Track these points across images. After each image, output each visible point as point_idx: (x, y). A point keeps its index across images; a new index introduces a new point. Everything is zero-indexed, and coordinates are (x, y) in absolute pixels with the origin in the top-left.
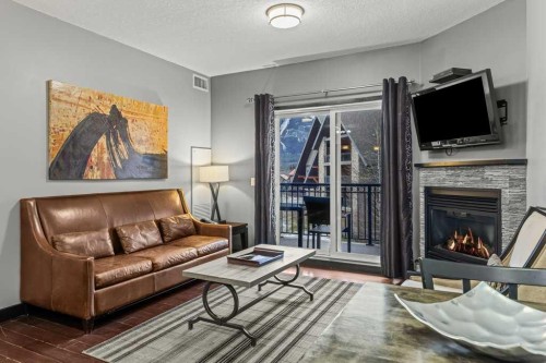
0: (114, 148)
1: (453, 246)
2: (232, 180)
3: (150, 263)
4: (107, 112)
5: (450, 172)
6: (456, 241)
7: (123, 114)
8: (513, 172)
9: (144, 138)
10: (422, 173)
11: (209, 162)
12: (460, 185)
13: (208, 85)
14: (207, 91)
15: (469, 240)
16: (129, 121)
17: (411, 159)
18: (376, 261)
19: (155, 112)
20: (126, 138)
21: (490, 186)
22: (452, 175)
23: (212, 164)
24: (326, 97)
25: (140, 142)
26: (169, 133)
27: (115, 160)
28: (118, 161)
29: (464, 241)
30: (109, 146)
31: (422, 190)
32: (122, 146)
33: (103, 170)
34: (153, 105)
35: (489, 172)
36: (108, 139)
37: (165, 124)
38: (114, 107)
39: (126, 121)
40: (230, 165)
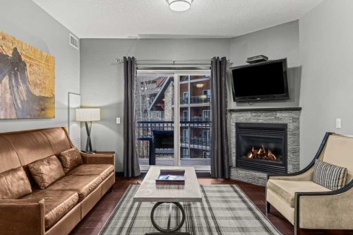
0: (15, 89)
1: (251, 156)
2: (103, 120)
3: (76, 194)
4: (10, 53)
5: (254, 114)
6: (253, 153)
7: (23, 58)
8: (293, 114)
9: (38, 82)
10: (234, 115)
11: (79, 105)
12: (260, 121)
13: (78, 44)
14: (78, 49)
15: (262, 152)
16: (28, 65)
17: (226, 107)
18: (208, 168)
19: (47, 61)
20: (25, 80)
21: (280, 122)
22: (255, 116)
23: (81, 107)
24: (174, 64)
25: (36, 85)
26: (56, 80)
27: (16, 101)
28: (19, 102)
29: (259, 153)
30: (11, 87)
31: (234, 124)
32: (22, 88)
33: (6, 110)
34: (45, 54)
35: (279, 115)
36: (10, 80)
37: (53, 71)
38: (15, 49)
39: (25, 65)
40: (101, 108)
